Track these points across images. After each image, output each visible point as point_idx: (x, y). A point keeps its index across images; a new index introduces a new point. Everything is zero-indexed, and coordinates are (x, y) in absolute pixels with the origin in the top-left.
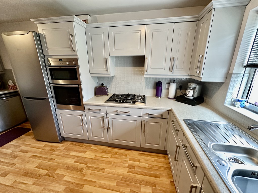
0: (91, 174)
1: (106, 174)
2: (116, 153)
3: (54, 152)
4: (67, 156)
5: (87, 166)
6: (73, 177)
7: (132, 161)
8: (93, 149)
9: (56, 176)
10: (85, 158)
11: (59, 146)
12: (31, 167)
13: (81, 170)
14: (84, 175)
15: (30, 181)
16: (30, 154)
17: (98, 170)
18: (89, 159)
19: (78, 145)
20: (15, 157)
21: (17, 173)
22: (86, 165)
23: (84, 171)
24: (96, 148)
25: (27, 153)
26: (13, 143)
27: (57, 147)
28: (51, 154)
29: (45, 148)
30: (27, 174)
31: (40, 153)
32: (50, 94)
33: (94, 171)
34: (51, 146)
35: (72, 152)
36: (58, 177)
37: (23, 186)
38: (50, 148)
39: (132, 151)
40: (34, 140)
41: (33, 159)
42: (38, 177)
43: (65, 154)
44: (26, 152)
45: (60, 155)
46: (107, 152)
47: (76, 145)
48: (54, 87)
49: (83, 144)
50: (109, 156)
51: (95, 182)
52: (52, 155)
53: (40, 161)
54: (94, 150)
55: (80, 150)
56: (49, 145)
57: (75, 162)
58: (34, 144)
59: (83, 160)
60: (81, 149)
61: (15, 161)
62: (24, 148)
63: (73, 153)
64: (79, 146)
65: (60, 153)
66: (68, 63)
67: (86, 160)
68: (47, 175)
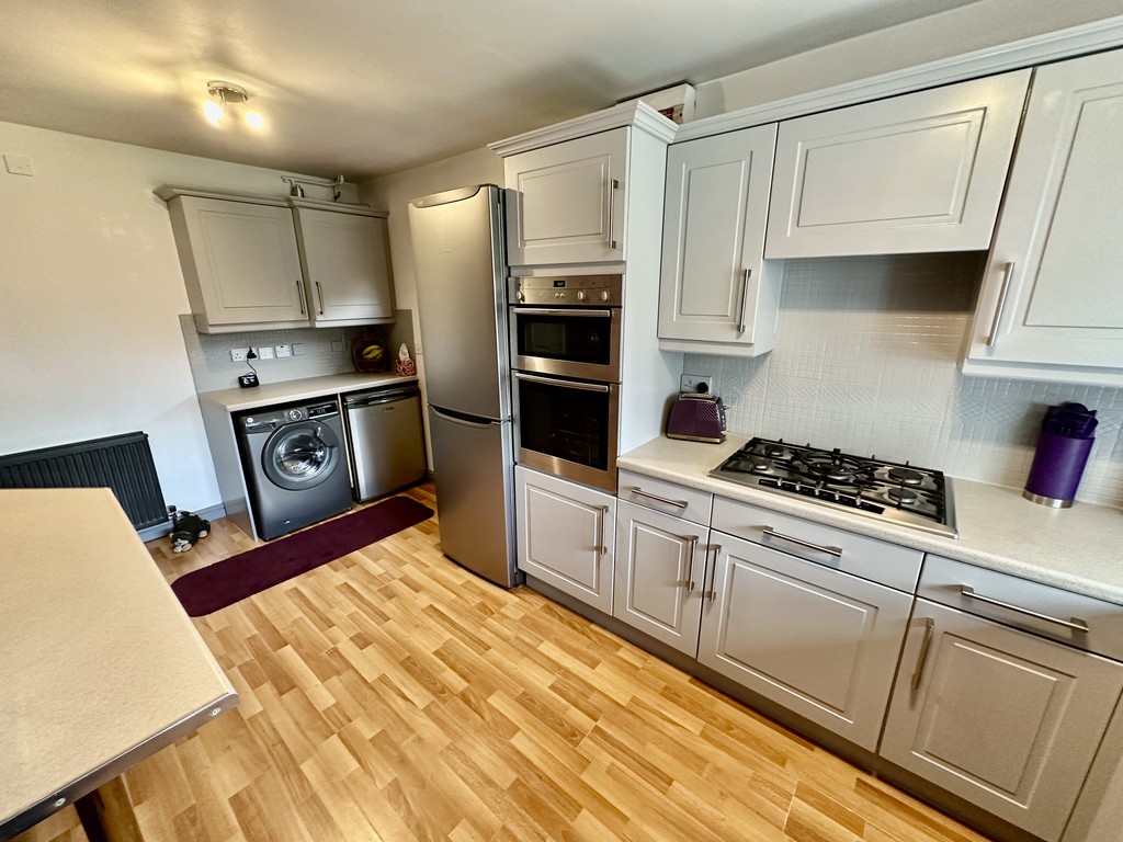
0: (609, 772)
1: (673, 804)
2: (728, 727)
3: (490, 621)
4: (529, 653)
5: (597, 730)
6: (544, 751)
7: (812, 805)
8: (625, 661)
9: (488, 718)
10: (593, 689)
11: (506, 604)
12: (425, 644)
13: (573, 735)
14: (585, 763)
15: (420, 696)
16: (423, 600)
17: (642, 769)
18: (606, 701)
19: (570, 624)
20: (390, 595)
21: (389, 652)
22: (594, 724)
23: (586, 745)
24: (640, 666)
25: (417, 591)
26: (389, 543)
27: (501, 604)
28: (481, 623)
29: (468, 596)
30: (412, 665)
31: (450, 606)
32: (508, 406)
33: (623, 763)
34: (484, 594)
35: (546, 642)
36: (494, 721)
37: (400, 701)
38: (478, 600)
39: (817, 749)
40: (439, 555)
41: (429, 619)
42: (441, 691)
43: (524, 642)
44: (416, 588)
45: (506, 639)
46: (684, 701)
47: (561, 619)
48: (521, 381)
49: (587, 623)
50: (694, 725)
51: (625, 819)
52: (483, 629)
53: (448, 636)
54: (630, 670)
55: (575, 645)
56: (478, 588)
57: (552, 687)
58: (437, 566)
59: (583, 695)
60: (580, 643)
61: (389, 607)
62: (411, 571)
63: (549, 649)
64: (574, 628)
65: (506, 632)
66: (581, 295)
67: (594, 698)
68: (464, 697)
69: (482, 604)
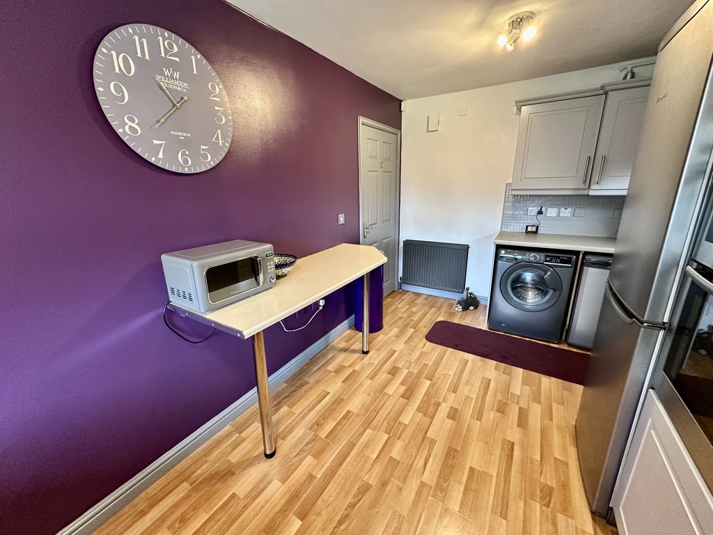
3: (537, 506)
11: (572, 518)
12: (474, 457)
15: (431, 473)
16: (514, 434)
20: (502, 409)
21: (454, 435)
25: (519, 425)
28: (528, 497)
30: (452, 455)
31: (526, 460)
34: (565, 486)
37: (422, 462)
38: (552, 482)
41: (499, 448)
42: (441, 489)
44: (522, 423)
52: (521, 502)
53: (494, 472)
58: (559, 428)
61: (490, 416)
62: (536, 412)
69: (551, 490)
